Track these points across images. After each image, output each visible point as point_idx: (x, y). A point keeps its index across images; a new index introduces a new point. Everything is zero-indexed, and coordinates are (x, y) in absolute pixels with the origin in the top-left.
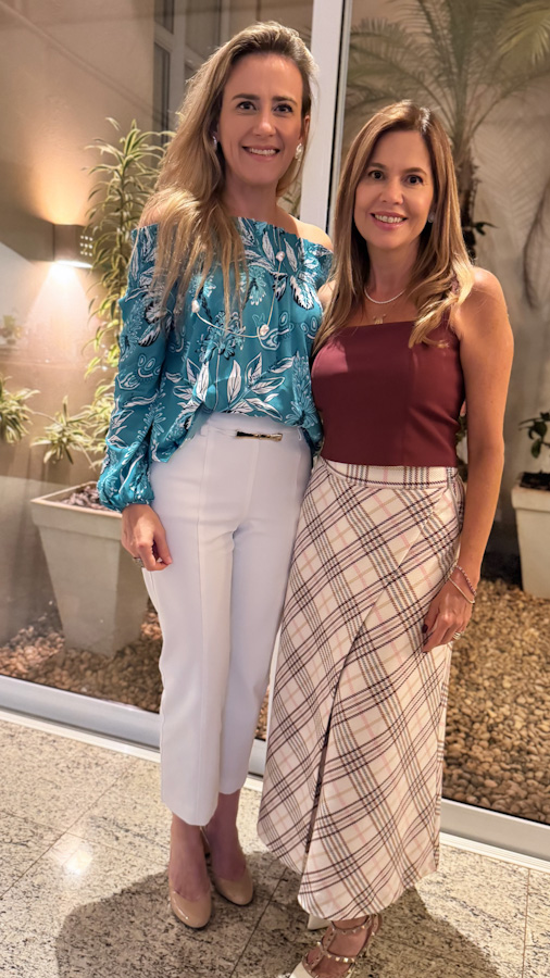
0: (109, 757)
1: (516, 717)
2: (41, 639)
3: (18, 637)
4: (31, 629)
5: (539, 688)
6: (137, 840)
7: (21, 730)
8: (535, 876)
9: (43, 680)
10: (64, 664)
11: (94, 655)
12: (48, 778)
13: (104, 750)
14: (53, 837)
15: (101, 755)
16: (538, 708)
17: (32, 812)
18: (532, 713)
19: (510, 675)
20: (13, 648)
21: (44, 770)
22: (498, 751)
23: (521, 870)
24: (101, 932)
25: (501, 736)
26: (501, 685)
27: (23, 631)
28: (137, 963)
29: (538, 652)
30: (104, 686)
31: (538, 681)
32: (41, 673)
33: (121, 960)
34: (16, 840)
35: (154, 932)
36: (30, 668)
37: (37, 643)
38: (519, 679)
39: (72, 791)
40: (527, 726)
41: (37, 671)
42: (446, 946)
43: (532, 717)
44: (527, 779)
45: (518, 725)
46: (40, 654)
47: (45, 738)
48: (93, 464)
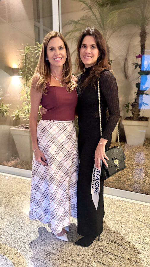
2: (15, 159)
4: (13, 158)
8: (114, 199)
10: (19, 164)
15: (25, 181)
20: (9, 161)
24: (20, 212)
32: (15, 165)
36: (12, 165)
39: (17, 187)
46: (14, 162)
47: (13, 178)
48: (24, 120)
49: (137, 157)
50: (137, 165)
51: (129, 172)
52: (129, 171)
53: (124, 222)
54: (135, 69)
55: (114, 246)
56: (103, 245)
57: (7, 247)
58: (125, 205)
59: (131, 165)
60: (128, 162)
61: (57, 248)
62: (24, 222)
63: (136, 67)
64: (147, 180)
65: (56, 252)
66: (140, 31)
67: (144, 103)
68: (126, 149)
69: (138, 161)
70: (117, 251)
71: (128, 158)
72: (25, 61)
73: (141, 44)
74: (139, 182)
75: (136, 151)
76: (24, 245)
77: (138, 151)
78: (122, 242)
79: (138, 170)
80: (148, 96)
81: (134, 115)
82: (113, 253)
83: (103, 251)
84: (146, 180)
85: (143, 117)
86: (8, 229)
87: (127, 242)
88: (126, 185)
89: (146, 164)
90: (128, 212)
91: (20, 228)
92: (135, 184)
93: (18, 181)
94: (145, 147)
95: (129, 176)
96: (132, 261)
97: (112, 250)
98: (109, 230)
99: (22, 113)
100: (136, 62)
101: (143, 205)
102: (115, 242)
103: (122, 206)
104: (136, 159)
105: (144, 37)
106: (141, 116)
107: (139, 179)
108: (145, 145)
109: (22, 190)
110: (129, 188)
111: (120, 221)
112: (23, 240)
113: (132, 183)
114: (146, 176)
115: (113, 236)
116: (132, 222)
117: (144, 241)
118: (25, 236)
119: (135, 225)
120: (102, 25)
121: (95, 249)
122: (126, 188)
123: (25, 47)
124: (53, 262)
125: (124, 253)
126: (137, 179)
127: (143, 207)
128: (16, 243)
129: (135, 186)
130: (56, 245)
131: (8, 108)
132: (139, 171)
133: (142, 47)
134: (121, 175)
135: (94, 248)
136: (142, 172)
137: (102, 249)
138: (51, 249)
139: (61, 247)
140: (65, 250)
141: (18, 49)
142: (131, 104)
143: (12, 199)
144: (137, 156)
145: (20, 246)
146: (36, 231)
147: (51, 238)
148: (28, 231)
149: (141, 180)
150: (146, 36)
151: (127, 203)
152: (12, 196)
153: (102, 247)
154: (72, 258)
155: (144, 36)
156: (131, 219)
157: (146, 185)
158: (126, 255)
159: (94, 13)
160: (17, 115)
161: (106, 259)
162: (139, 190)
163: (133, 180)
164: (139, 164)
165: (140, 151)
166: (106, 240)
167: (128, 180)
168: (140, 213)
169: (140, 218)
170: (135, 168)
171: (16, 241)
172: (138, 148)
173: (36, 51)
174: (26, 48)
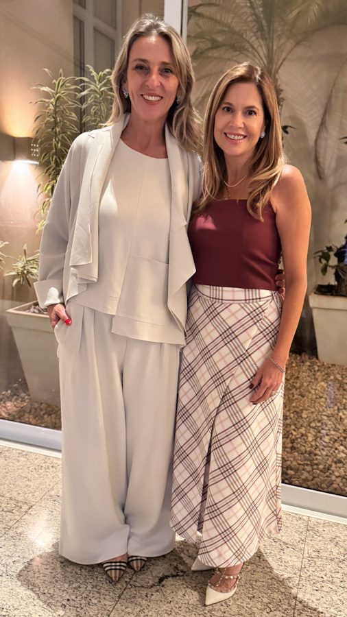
2: (15, 397)
3: (1, 396)
7: (6, 449)
8: (312, 521)
9: (19, 420)
12: (23, 475)
14: (27, 507)
22: (296, 454)
23: (304, 518)
25: (299, 445)
26: (301, 416)
27: (4, 393)
34: (5, 509)
36: (9, 414)
37: (13, 400)
39: (38, 482)
41: (14, 416)
42: (258, 558)
44: (313, 469)
45: (310, 439)
47: (21, 453)
98: (315, 609)
143: (26, 516)
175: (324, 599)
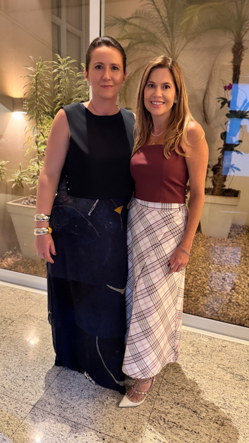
0: (34, 295)
1: (189, 279)
2: (14, 255)
3: (5, 255)
4: (11, 252)
5: (200, 269)
6: (41, 322)
9: (13, 270)
10: (21, 264)
11: (33, 261)
12: (11, 302)
13: (33, 293)
14: (11, 321)
15: (32, 294)
16: (198, 276)
17: (4, 313)
18: (196, 277)
19: (190, 264)
20: (3, 258)
21: (10, 300)
24: (24, 351)
27: (7, 252)
28: (36, 360)
29: (203, 256)
30: (36, 271)
31: (200, 266)
32: (13, 267)
33: (30, 359)
35: (43, 350)
36: (9, 266)
37: (12, 257)
38: (193, 266)
39: (19, 307)
40: (192, 282)
41: (12, 266)
43: (195, 279)
46: (13, 260)
47: (12, 289)
48: (31, 189)
49: (218, 256)
50: (218, 271)
51: (205, 283)
52: (205, 281)
53: (198, 371)
54: (221, 107)
55: (183, 413)
56: (164, 410)
57: (4, 412)
58: (199, 342)
59: (207, 270)
60: (203, 266)
61: (88, 415)
62: (32, 368)
63: (223, 104)
64: (235, 297)
65: (87, 423)
66: (233, 43)
67: (232, 166)
68: (200, 242)
69: (220, 263)
70: (186, 422)
71: (203, 257)
72: (35, 87)
73: (234, 66)
74: (222, 301)
75: (216, 247)
76: (33, 410)
77: (220, 247)
78: (196, 405)
79: (220, 280)
80: (240, 154)
81: (216, 185)
82: (180, 424)
83: (164, 422)
84: (232, 297)
85: (230, 190)
86: (4, 380)
87: (204, 406)
88: (200, 305)
89: (233, 270)
90: (205, 353)
91: (24, 380)
92: (215, 303)
93: (20, 295)
94: (230, 239)
95: (204, 289)
96: (212, 439)
97: (178, 419)
98: (173, 384)
99: (27, 176)
100: (224, 97)
101: (229, 342)
102: (184, 406)
103: (194, 342)
104: (216, 260)
105: (239, 54)
106: (227, 188)
107: (221, 294)
108: (231, 237)
109: (27, 311)
110: (205, 310)
111: (192, 369)
112: (30, 401)
113: (209, 302)
114: (233, 291)
115: (181, 394)
116: (211, 370)
117: (231, 404)
118: (34, 394)
119: (217, 375)
120: (169, 28)
121: (151, 418)
122: (200, 310)
123: (35, 63)
124: (82, 439)
125: (198, 425)
126: (217, 294)
127: (229, 345)
128: (18, 405)
129: (214, 306)
130: (86, 410)
131: (4, 168)
132: (222, 282)
133: (234, 71)
134: (191, 288)
135: (150, 416)
136: (226, 283)
137: (163, 417)
138: (78, 418)
139: (95, 414)
140: (101, 420)
141: (24, 66)
142: (212, 167)
143: (10, 327)
144: (218, 254)
145: (26, 411)
146: (52, 384)
147: (78, 397)
148: (39, 384)
149: (225, 297)
150: (243, 52)
151: (203, 337)
152: (10, 321)
153: (163, 415)
154: (114, 434)
155: (240, 52)
156: (209, 366)
157: (233, 306)
158: (203, 429)
159: (158, 7)
160: (18, 180)
161: (170, 435)
162: (221, 314)
163: (211, 296)
164: (221, 270)
165: (223, 245)
166: (169, 402)
167: (202, 296)
168: (224, 356)
169: (223, 364)
170: (214, 275)
171: (20, 403)
172: (220, 241)
173: (55, 71)
174: (37, 64)
175: (180, 378)
